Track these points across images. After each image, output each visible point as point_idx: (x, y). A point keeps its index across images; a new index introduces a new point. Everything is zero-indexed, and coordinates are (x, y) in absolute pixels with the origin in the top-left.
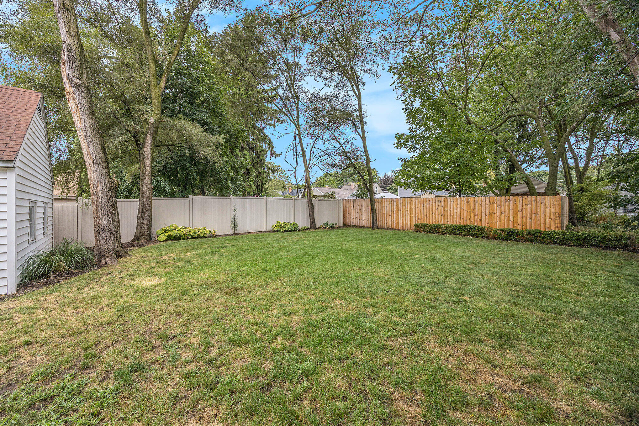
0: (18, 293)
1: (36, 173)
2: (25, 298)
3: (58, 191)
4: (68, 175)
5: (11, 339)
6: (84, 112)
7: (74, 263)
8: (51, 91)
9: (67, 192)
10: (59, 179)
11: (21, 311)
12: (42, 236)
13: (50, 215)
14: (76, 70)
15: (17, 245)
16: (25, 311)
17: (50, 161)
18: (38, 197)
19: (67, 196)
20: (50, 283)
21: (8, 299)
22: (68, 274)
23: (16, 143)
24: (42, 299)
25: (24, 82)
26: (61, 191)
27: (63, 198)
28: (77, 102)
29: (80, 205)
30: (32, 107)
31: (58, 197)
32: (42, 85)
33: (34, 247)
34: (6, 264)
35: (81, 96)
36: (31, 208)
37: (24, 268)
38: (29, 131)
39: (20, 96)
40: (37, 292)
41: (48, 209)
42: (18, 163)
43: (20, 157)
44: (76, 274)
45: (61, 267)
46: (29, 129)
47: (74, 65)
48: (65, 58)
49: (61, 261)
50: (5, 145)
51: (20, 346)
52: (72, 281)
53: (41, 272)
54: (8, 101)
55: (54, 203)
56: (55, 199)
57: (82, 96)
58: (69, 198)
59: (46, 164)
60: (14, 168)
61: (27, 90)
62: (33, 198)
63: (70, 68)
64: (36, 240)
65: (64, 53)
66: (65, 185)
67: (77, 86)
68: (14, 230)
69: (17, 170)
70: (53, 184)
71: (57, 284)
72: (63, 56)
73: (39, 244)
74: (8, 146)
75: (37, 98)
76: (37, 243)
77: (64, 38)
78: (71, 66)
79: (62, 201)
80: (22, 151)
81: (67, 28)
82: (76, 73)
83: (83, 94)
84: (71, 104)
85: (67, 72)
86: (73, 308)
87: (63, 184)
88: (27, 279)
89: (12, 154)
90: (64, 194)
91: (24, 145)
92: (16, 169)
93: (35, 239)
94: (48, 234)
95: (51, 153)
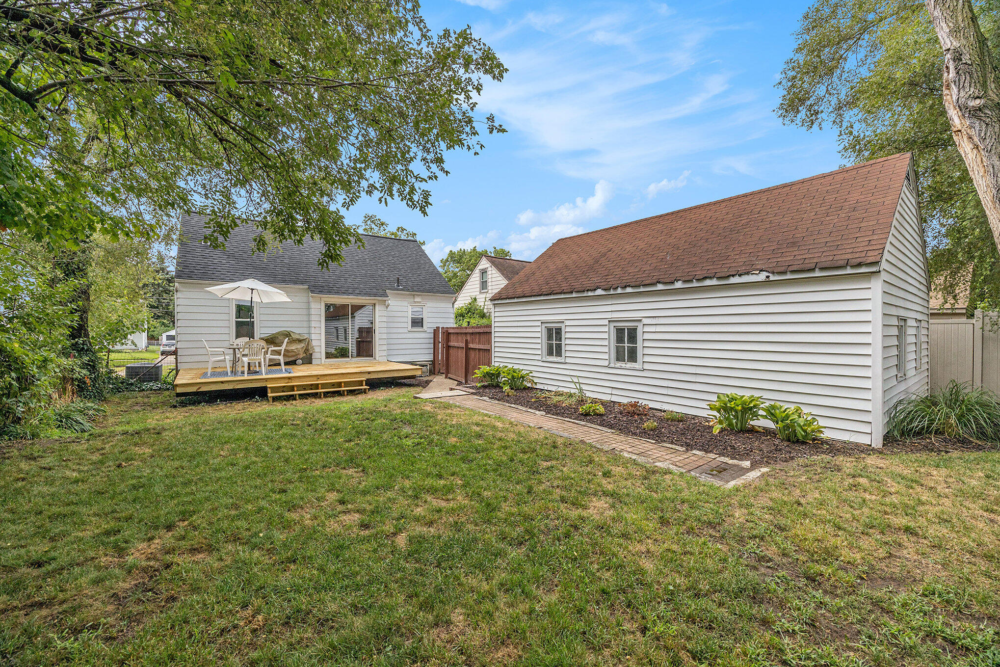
0: (885, 449)
1: (905, 275)
2: (896, 460)
3: (936, 301)
4: (953, 274)
5: (886, 513)
6: (993, 152)
7: (974, 428)
8: (923, 142)
9: (953, 301)
10: (940, 280)
11: (895, 476)
12: (913, 372)
13: (924, 339)
14: (973, 85)
15: (885, 380)
16: (899, 479)
17: (924, 255)
18: (909, 312)
19: (953, 309)
20: (932, 450)
21: (874, 454)
22: (963, 443)
23: (882, 236)
24: (922, 470)
25: (882, 148)
26: (941, 301)
27: (945, 311)
28: (976, 139)
29: (979, 325)
30: (898, 178)
31: (936, 311)
32: (907, 141)
33: (903, 387)
34: (870, 403)
35: (984, 126)
36: (900, 328)
37: (892, 416)
38: (897, 215)
39: (881, 169)
40: (913, 457)
41: (922, 329)
42: (884, 265)
43: (886, 255)
44: (979, 448)
45: (950, 428)
46: (897, 213)
47: (968, 78)
48: (951, 75)
49: (949, 418)
50: (867, 243)
51: (900, 529)
52: (972, 458)
53: (917, 427)
54: (866, 182)
55: (931, 321)
56: (932, 314)
57: (987, 124)
58: (957, 311)
59: (919, 259)
60: (880, 271)
61: (889, 157)
62: (903, 313)
63: (961, 86)
64: (907, 377)
65: (947, 68)
66: (949, 290)
67: (975, 113)
68: (880, 359)
69: (884, 276)
70: (929, 289)
71: (943, 453)
72: (946, 74)
73: (911, 382)
74: (873, 243)
75: (904, 163)
76: (906, 381)
77: (947, 41)
78: (962, 84)
79: (943, 317)
80: (888, 247)
81: (950, 24)
82: (972, 89)
83: (988, 120)
84: (965, 148)
85: (955, 98)
86: (982, 508)
87: (945, 288)
88: (896, 432)
89: (877, 253)
90: (948, 306)
91: (891, 238)
92: (883, 273)
93: (905, 375)
94: (922, 369)
95: (925, 242)
